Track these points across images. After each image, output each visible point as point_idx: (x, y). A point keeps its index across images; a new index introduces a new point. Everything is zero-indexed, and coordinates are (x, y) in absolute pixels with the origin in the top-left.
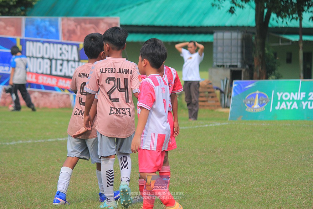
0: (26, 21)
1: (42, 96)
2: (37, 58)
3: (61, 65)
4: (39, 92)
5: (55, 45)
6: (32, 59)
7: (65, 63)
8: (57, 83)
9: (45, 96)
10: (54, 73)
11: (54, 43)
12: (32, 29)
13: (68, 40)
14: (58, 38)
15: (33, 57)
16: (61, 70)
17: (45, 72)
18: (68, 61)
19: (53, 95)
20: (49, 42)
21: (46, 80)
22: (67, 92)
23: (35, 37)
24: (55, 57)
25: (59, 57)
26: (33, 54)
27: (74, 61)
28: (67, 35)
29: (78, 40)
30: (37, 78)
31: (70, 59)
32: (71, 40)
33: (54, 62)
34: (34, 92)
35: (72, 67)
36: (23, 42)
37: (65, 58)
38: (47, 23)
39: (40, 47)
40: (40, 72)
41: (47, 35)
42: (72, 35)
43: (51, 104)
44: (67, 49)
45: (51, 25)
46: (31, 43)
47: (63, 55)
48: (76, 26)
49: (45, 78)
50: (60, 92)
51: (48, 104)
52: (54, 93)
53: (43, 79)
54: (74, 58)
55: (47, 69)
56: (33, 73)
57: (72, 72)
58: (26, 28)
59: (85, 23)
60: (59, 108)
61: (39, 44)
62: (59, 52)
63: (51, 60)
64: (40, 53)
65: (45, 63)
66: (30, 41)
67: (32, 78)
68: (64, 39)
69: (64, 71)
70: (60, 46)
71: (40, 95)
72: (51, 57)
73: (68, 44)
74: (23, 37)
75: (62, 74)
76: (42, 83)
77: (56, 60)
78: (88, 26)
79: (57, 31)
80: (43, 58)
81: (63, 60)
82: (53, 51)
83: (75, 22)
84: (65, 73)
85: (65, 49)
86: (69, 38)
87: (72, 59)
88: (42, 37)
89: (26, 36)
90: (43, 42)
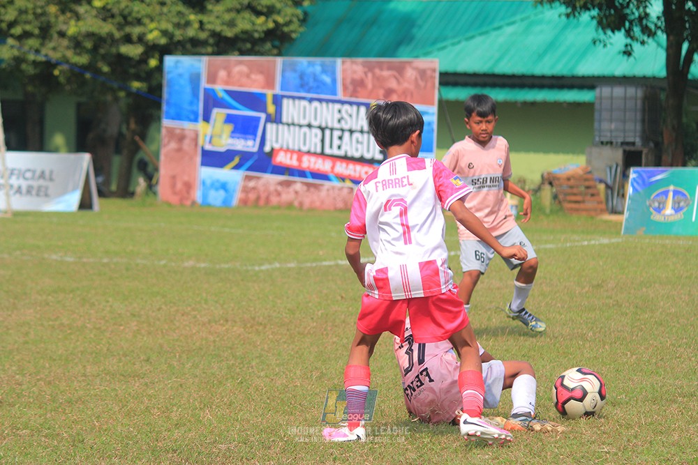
0: (284, 64)
1: (308, 190)
2: (301, 126)
3: (340, 138)
4: (302, 183)
5: (331, 105)
7: (347, 135)
8: (333, 168)
9: (312, 189)
10: (328, 151)
11: (328, 101)
12: (293, 77)
13: (351, 96)
14: (334, 93)
15: (293, 124)
16: (339, 147)
17: (312, 150)
18: (351, 132)
19: (325, 188)
20: (320, 100)
21: (315, 163)
22: (348, 184)
23: (298, 91)
24: (330, 125)
25: (336, 125)
26: (293, 119)
27: (362, 132)
28: (350, 88)
29: (368, 97)
30: (299, 160)
31: (354, 128)
32: (357, 97)
33: (328, 133)
34: (295, 182)
35: (358, 142)
36: (277, 100)
37: (346, 127)
38: (318, 69)
39: (305, 108)
40: (305, 149)
42: (359, 89)
43: (322, 202)
45: (324, 71)
46: (291, 101)
47: (343, 122)
48: (366, 73)
49: (313, 159)
50: (337, 184)
51: (318, 204)
52: (327, 184)
53: (309, 161)
54: (362, 127)
55: (316, 145)
56: (293, 152)
57: (357, 150)
58: (283, 76)
59: (381, 69)
60: (336, 209)
62: (337, 116)
64: (304, 117)
65: (313, 135)
66: (289, 97)
67: (291, 158)
68: (344, 95)
69: (344, 148)
70: (337, 106)
71: (305, 188)
72: (323, 125)
73: (351, 104)
74: (278, 91)
75: (341, 153)
76: (308, 168)
77: (332, 130)
78: (386, 73)
79: (334, 81)
80: (309, 126)
81: (342, 130)
82: (327, 114)
83: (364, 66)
84: (346, 152)
85: (347, 112)
86: (354, 94)
87: (359, 128)
88: (308, 91)
89: (282, 90)
90: (311, 100)
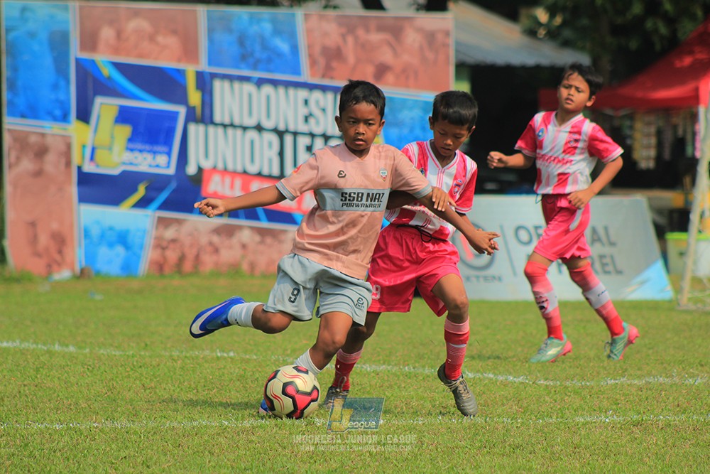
6: (230, 131)
41: (269, 60)
44: (322, 104)
61: (249, 88)
63: (281, 134)
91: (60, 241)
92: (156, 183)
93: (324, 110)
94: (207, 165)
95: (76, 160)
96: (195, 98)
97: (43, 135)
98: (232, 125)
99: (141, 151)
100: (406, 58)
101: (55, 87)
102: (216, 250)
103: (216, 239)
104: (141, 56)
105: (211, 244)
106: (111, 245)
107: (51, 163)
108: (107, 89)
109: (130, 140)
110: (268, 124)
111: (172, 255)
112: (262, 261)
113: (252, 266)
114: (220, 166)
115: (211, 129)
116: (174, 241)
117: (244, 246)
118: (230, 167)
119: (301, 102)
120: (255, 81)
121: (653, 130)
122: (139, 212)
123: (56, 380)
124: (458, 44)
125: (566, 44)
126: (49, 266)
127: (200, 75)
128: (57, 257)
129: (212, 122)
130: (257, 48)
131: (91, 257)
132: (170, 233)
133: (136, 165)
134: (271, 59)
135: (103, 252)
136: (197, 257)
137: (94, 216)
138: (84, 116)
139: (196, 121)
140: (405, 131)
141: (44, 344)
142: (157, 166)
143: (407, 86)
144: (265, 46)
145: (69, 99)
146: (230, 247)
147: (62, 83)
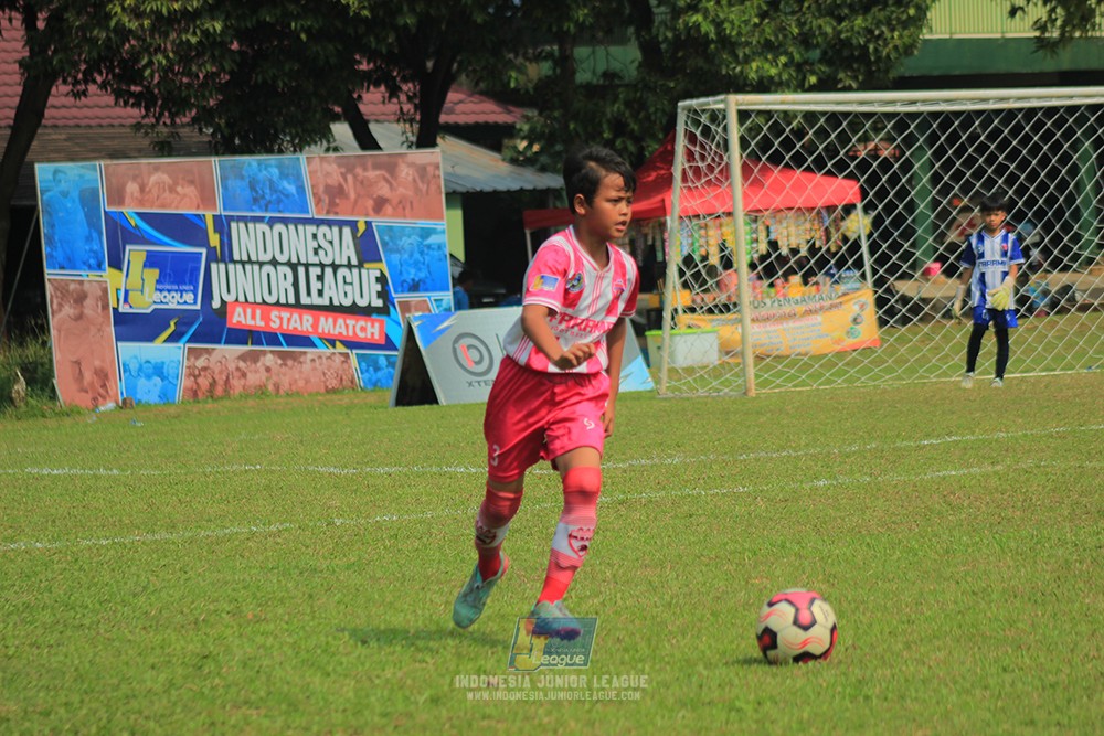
91: (103, 376)
92: (185, 319)
93: (331, 242)
94: (229, 298)
95: (112, 303)
96: (214, 240)
97: (81, 283)
98: (250, 261)
99: (169, 291)
100: (401, 190)
101: (89, 239)
102: (244, 375)
103: (242, 365)
104: (163, 206)
105: (238, 369)
106: (148, 377)
107: (90, 306)
108: (136, 237)
109: (158, 282)
110: (280, 258)
111: (204, 382)
112: (285, 382)
113: (277, 387)
114: (242, 299)
115: (231, 266)
116: (205, 369)
117: (268, 370)
118: (251, 300)
119: (309, 237)
120: (267, 220)
121: (627, 240)
122: (171, 345)
123: (101, 500)
124: (446, 174)
125: (543, 169)
126: (95, 399)
127: (216, 218)
128: (102, 391)
129: (232, 261)
130: (268, 191)
131: (131, 388)
132: (201, 363)
133: (167, 303)
134: (281, 199)
135: (142, 382)
136: (227, 381)
137: (132, 351)
138: (116, 263)
139: (217, 261)
140: (406, 256)
141: (91, 469)
142: (185, 303)
143: (405, 216)
144: (274, 189)
145: (102, 248)
146: (256, 371)
147: (95, 235)
